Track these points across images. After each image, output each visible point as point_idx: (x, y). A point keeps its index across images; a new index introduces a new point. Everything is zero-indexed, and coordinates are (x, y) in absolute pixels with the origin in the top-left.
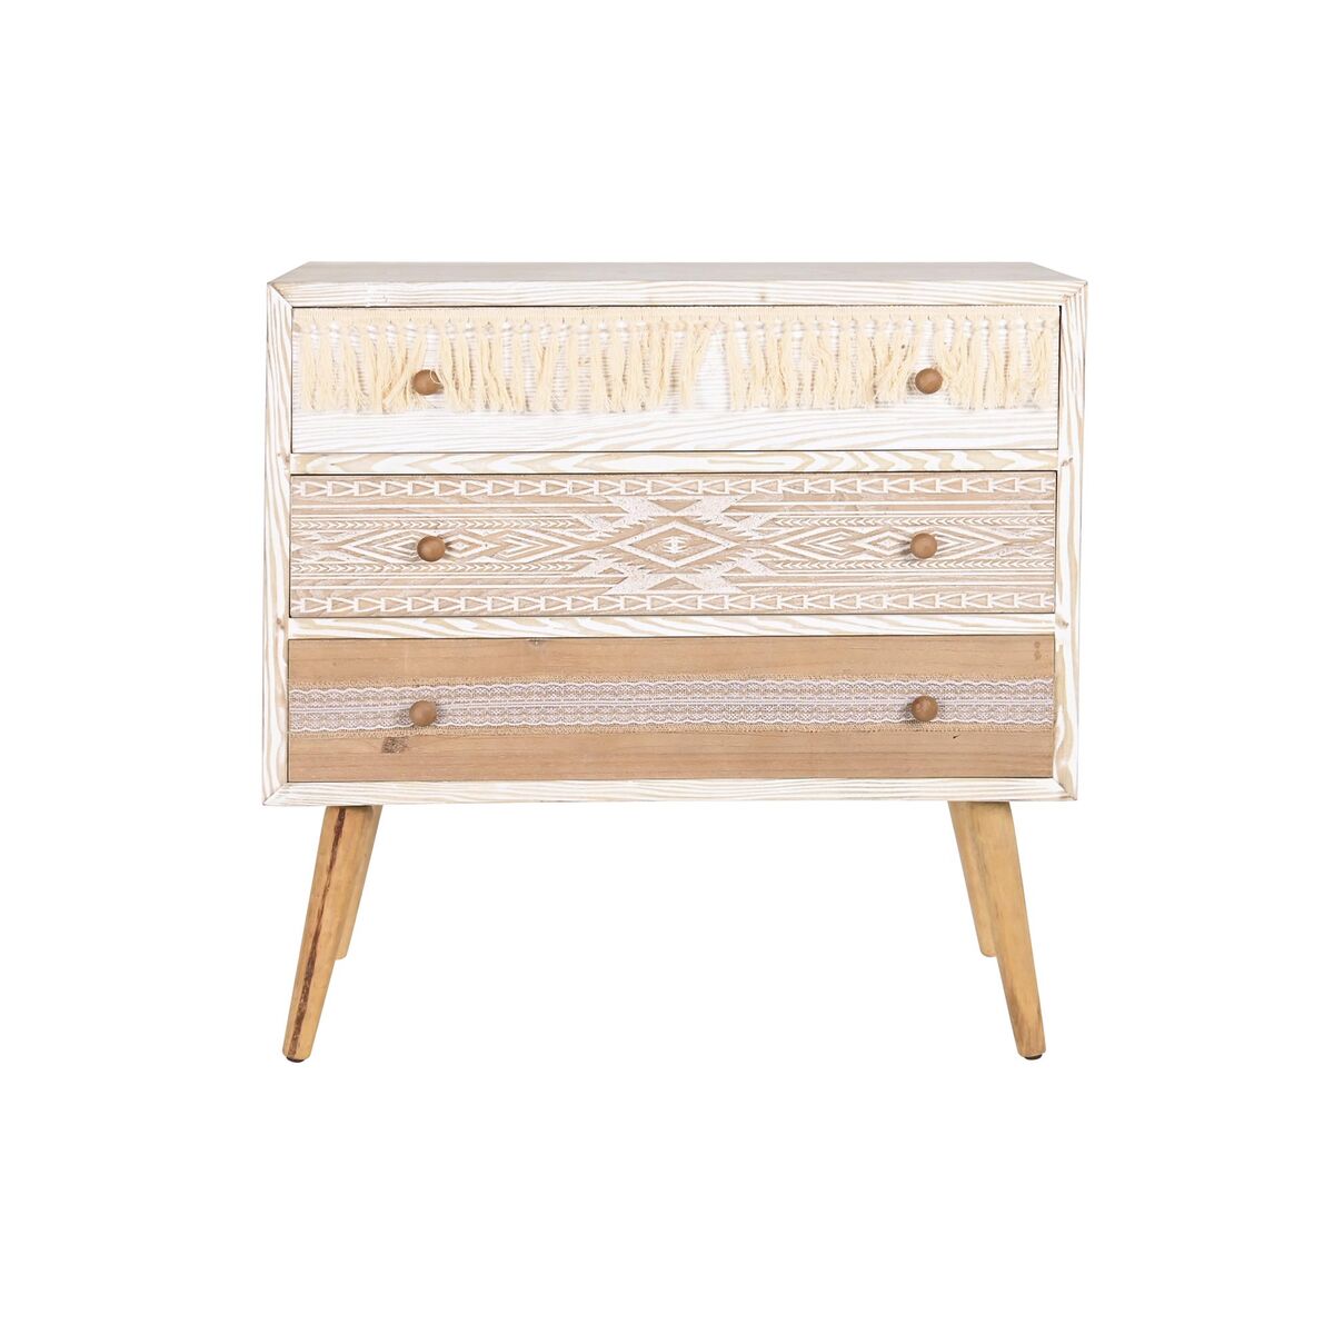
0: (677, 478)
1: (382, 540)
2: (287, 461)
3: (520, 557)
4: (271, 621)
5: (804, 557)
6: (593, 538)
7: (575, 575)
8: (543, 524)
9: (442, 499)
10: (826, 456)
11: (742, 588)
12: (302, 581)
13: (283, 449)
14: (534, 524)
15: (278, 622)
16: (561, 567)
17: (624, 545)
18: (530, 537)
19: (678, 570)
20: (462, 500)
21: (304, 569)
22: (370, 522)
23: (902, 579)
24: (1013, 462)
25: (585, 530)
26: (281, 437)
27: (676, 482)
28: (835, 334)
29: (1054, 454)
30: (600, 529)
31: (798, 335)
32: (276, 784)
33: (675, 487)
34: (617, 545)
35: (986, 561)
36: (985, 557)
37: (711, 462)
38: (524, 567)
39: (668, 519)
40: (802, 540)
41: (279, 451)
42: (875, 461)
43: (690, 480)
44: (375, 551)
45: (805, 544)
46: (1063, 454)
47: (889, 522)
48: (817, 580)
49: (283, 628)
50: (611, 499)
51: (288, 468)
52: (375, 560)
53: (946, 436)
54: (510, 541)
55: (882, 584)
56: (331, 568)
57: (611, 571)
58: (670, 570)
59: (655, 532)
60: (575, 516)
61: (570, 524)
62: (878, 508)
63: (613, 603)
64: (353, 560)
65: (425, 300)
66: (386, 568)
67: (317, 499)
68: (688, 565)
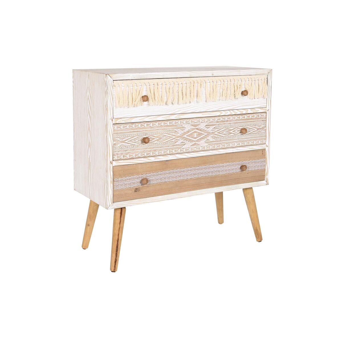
0: (196, 119)
1: (134, 139)
2: (112, 120)
3: (164, 141)
4: (109, 162)
5: (220, 136)
6: (179, 135)
7: (175, 144)
8: (168, 132)
9: (147, 128)
10: (225, 112)
11: (209, 144)
12: (116, 151)
13: (111, 117)
14: (167, 132)
15: (111, 162)
16: (172, 142)
17: (185, 136)
18: (166, 136)
19: (196, 141)
20: (151, 127)
21: (116, 148)
22: (131, 135)
23: (239, 139)
24: (259, 111)
25: (177, 133)
26: (111, 114)
27: (195, 120)
28: (227, 83)
29: (266, 108)
30: (180, 132)
31: (220, 83)
32: (110, 203)
33: (196, 121)
34: (183, 136)
35: (254, 134)
36: (253, 133)
37: (203, 115)
38: (165, 143)
39: (194, 129)
40: (220, 132)
41: (110, 118)
42: (234, 112)
43: (198, 119)
44: (132, 142)
45: (220, 133)
46: (267, 109)
47: (236, 126)
48: (223, 141)
49: (112, 164)
50: (182, 125)
51: (112, 122)
52: (132, 144)
53: (247, 105)
54: (161, 137)
55: (235, 140)
56: (123, 147)
57: (182, 142)
58: (195, 141)
59: (191, 132)
60: (175, 130)
61: (174, 132)
62: (234, 123)
63: (183, 150)
64: (127, 145)
65: (143, 78)
66: (135, 146)
67: (119, 130)
68: (198, 140)
